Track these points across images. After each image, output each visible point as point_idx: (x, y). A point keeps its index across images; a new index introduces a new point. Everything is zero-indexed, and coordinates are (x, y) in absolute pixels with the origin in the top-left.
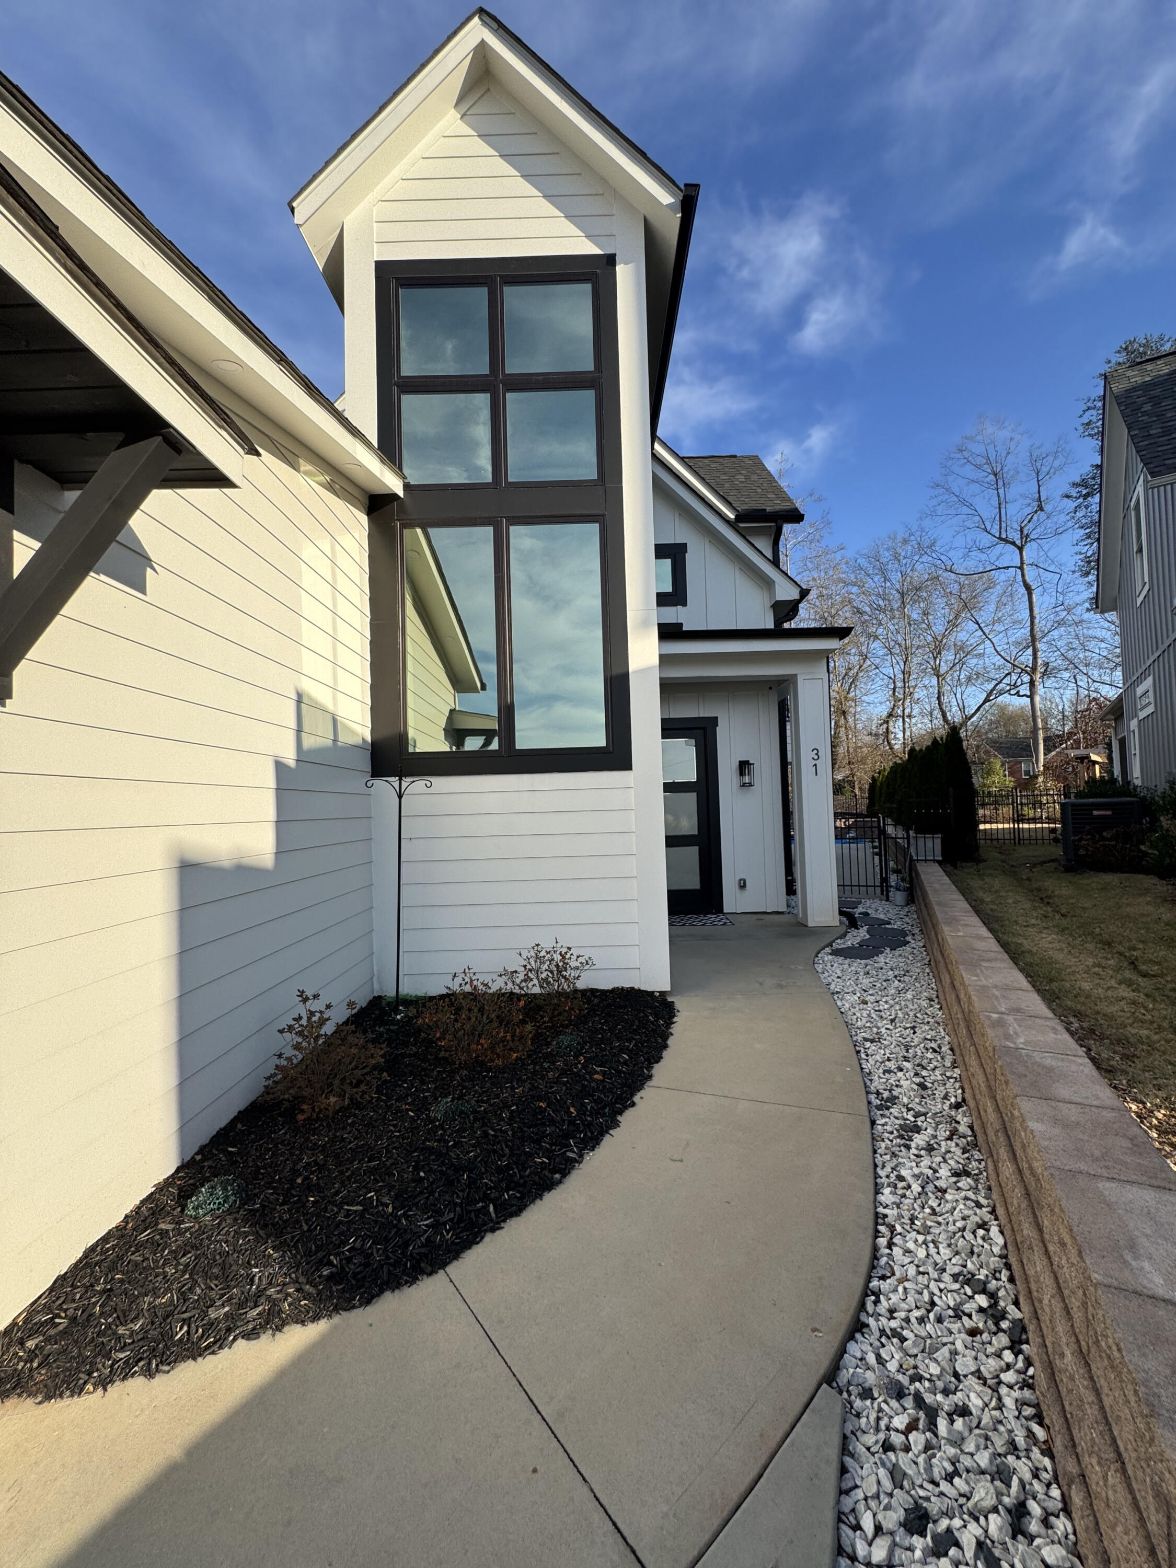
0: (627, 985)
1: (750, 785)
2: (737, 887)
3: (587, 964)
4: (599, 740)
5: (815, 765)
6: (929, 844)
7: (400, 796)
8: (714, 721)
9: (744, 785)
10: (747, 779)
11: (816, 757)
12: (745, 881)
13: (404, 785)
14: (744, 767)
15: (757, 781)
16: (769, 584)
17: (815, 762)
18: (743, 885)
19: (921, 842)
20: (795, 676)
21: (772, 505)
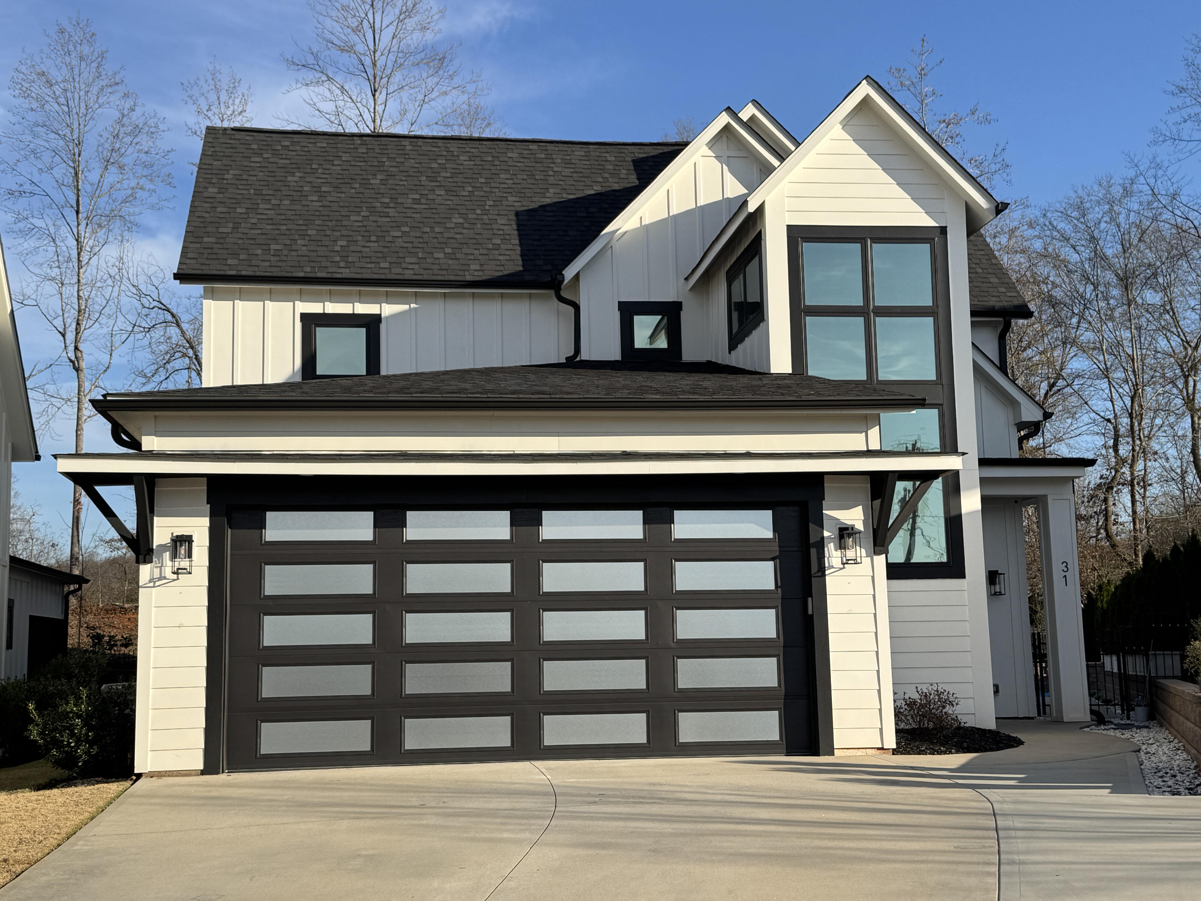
5: (1065, 576)
6: (1169, 661)
9: (995, 594)
10: (997, 588)
11: (1065, 569)
12: (998, 687)
14: (994, 576)
15: (1006, 591)
16: (1013, 404)
17: (1065, 574)
19: (1160, 659)
20: (1046, 495)
21: (998, 294)
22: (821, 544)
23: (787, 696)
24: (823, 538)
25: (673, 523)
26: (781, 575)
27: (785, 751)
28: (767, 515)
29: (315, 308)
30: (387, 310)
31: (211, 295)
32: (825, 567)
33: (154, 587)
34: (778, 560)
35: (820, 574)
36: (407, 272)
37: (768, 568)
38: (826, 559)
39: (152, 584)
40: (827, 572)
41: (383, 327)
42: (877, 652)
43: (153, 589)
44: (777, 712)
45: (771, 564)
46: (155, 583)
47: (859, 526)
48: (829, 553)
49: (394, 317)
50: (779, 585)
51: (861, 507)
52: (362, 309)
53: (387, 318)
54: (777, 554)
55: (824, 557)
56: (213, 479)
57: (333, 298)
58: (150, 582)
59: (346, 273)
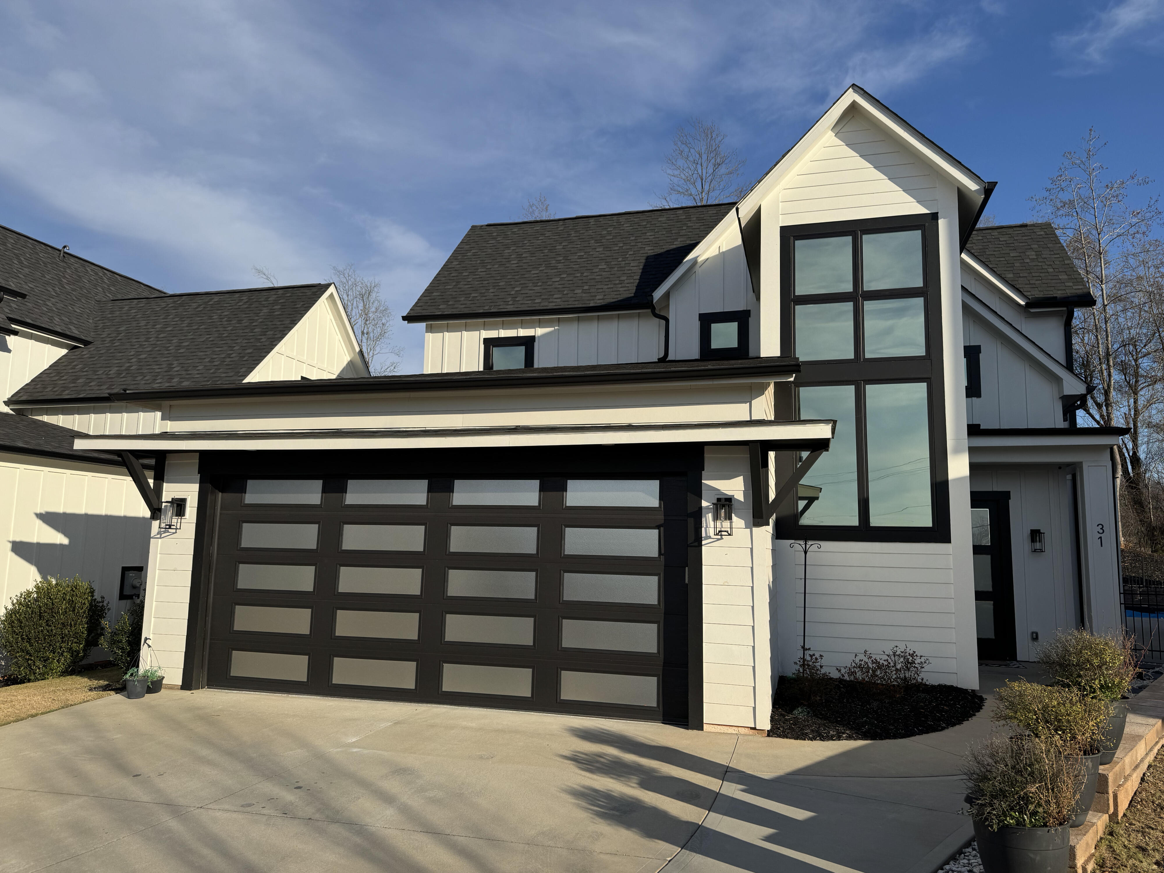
0: (948, 683)
1: (1041, 551)
2: (1030, 637)
3: (925, 662)
4: (928, 522)
5: (1101, 538)
7: (806, 553)
8: (1007, 495)
9: (1035, 551)
10: (1038, 546)
11: (1101, 531)
12: (1037, 634)
13: (808, 546)
14: (1035, 535)
15: (1048, 548)
16: (1058, 380)
17: (1100, 535)
18: (1035, 637)
20: (1081, 463)
21: (1064, 288)
22: (698, 515)
23: (666, 664)
24: (701, 508)
25: (566, 491)
26: (665, 543)
27: (661, 718)
28: (654, 485)
29: (493, 334)
30: (539, 332)
31: (430, 329)
32: (702, 537)
33: (160, 538)
34: (662, 529)
35: (696, 544)
36: (551, 304)
37: (652, 536)
38: (703, 529)
39: (159, 536)
40: (703, 543)
41: (536, 344)
42: (753, 627)
43: (160, 540)
44: (656, 678)
45: (656, 531)
46: (161, 535)
47: (739, 496)
48: (706, 523)
49: (544, 336)
50: (663, 552)
51: (741, 478)
52: (523, 332)
53: (539, 337)
54: (662, 522)
55: (702, 527)
56: (204, 454)
57: (504, 327)
58: (158, 534)
59: (510, 308)
